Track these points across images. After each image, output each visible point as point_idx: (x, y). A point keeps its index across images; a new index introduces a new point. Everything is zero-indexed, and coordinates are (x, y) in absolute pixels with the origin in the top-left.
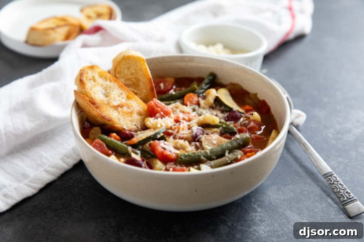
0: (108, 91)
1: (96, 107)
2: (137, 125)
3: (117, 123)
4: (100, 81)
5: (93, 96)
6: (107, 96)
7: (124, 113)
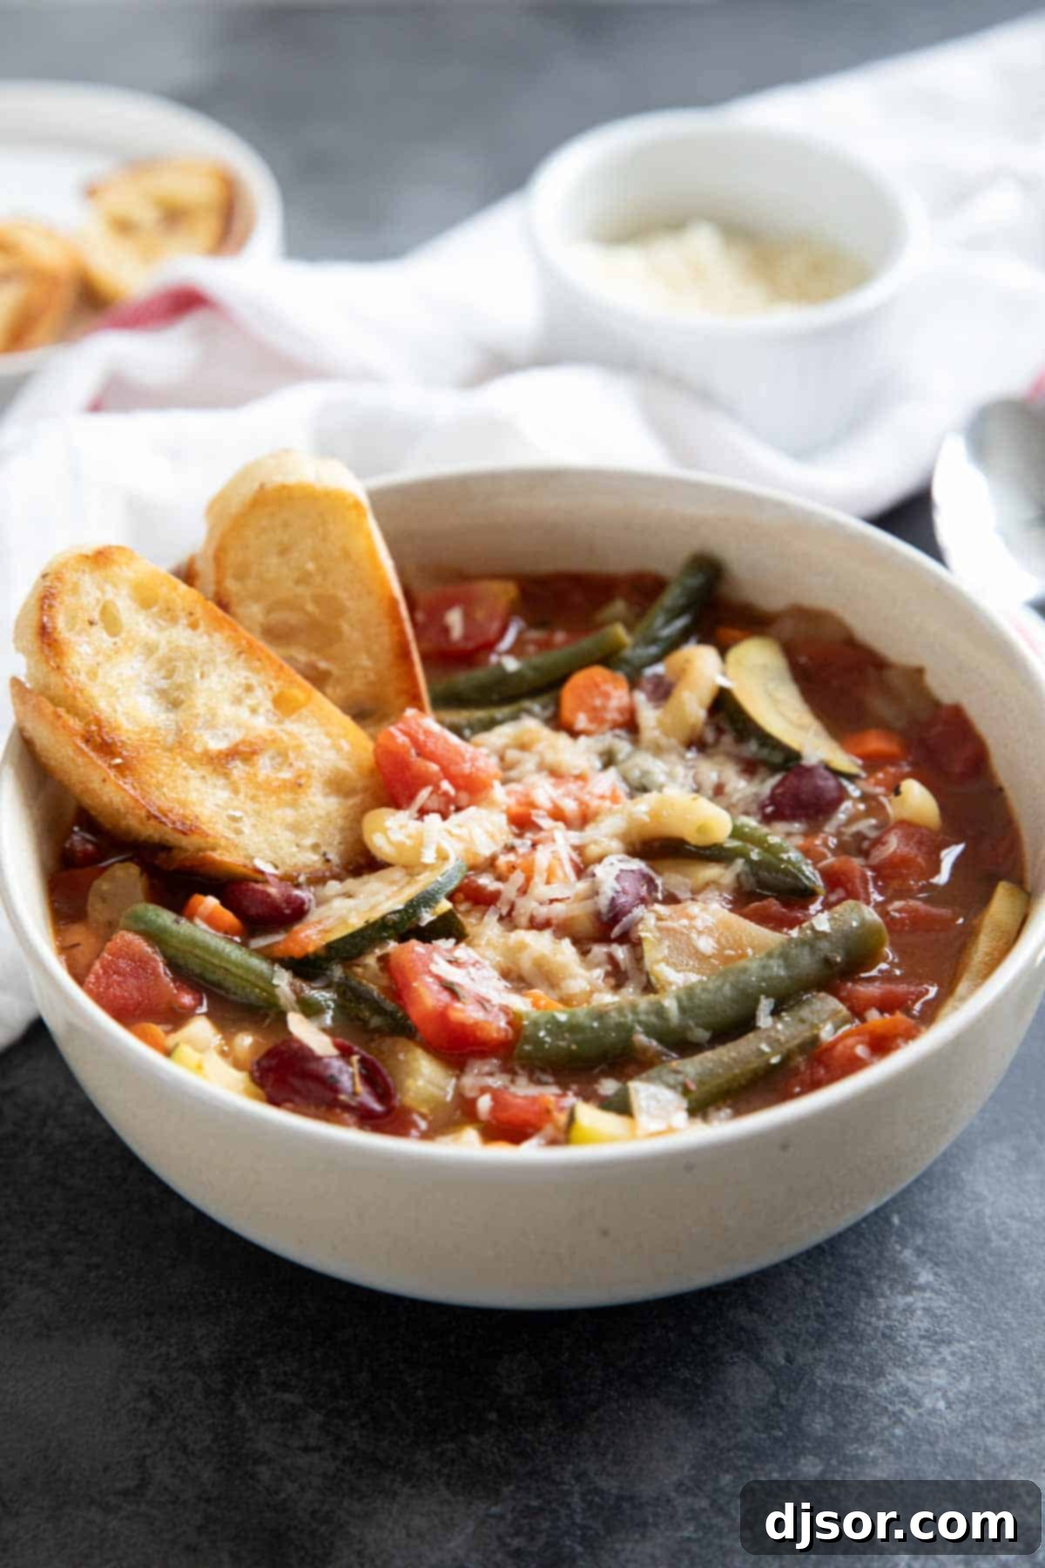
0: (179, 678)
1: (117, 767)
2: (324, 849)
3: (223, 842)
4: (139, 624)
5: (103, 706)
6: (175, 704)
7: (259, 786)
